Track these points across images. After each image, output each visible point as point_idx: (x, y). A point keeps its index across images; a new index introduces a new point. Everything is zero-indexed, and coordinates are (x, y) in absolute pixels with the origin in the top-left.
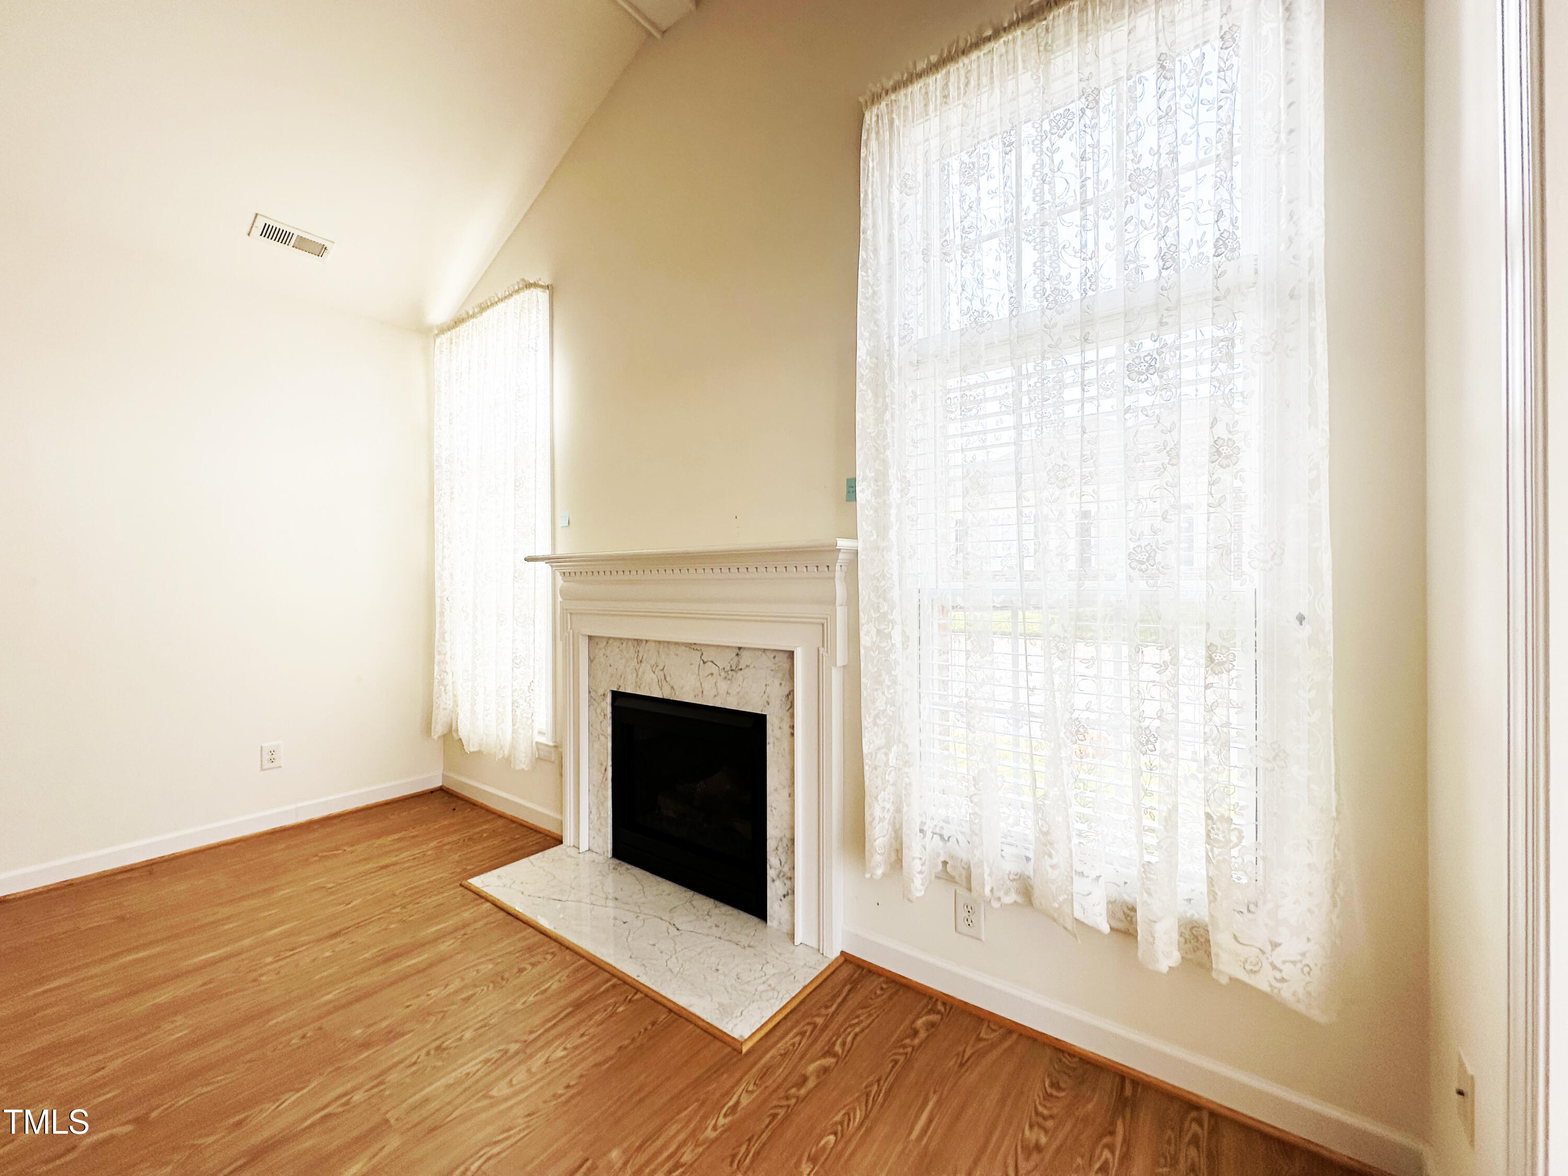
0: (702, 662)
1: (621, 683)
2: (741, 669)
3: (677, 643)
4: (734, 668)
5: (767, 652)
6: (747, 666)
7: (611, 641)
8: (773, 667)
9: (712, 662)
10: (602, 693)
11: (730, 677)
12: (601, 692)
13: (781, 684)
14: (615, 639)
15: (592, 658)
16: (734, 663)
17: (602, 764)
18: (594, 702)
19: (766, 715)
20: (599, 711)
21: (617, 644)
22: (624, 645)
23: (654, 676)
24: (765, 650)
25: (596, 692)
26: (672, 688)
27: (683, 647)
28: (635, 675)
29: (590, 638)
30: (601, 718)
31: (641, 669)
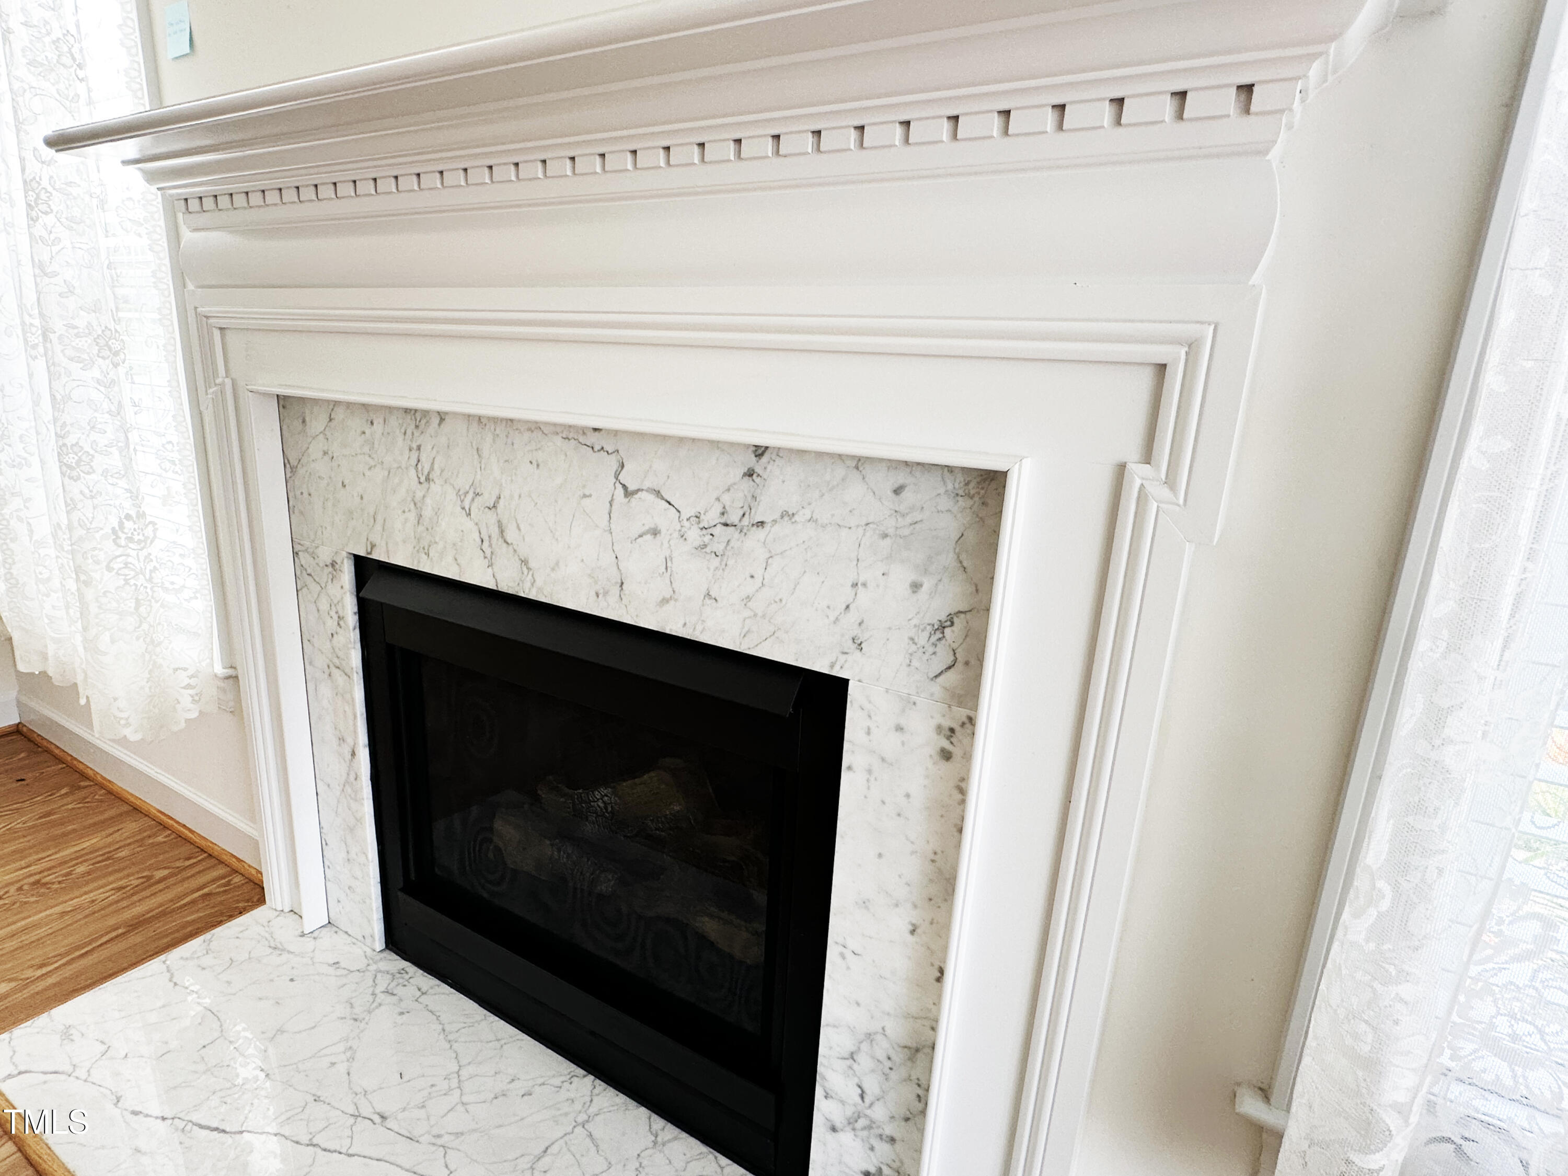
0: (620, 491)
1: (376, 538)
2: (761, 524)
3: (535, 427)
4: (734, 518)
5: (867, 469)
6: (785, 514)
7: (340, 414)
8: (890, 525)
9: (658, 493)
10: (329, 562)
11: (719, 548)
12: (325, 555)
13: (916, 587)
14: (349, 405)
15: (294, 462)
16: (735, 502)
17: (342, 739)
18: (309, 580)
19: (845, 682)
20: (324, 605)
21: (356, 423)
22: (378, 427)
23: (468, 524)
24: (859, 463)
25: (314, 556)
26: (524, 562)
27: (558, 440)
28: (412, 516)
29: (283, 402)
30: (331, 624)
31: (428, 501)
